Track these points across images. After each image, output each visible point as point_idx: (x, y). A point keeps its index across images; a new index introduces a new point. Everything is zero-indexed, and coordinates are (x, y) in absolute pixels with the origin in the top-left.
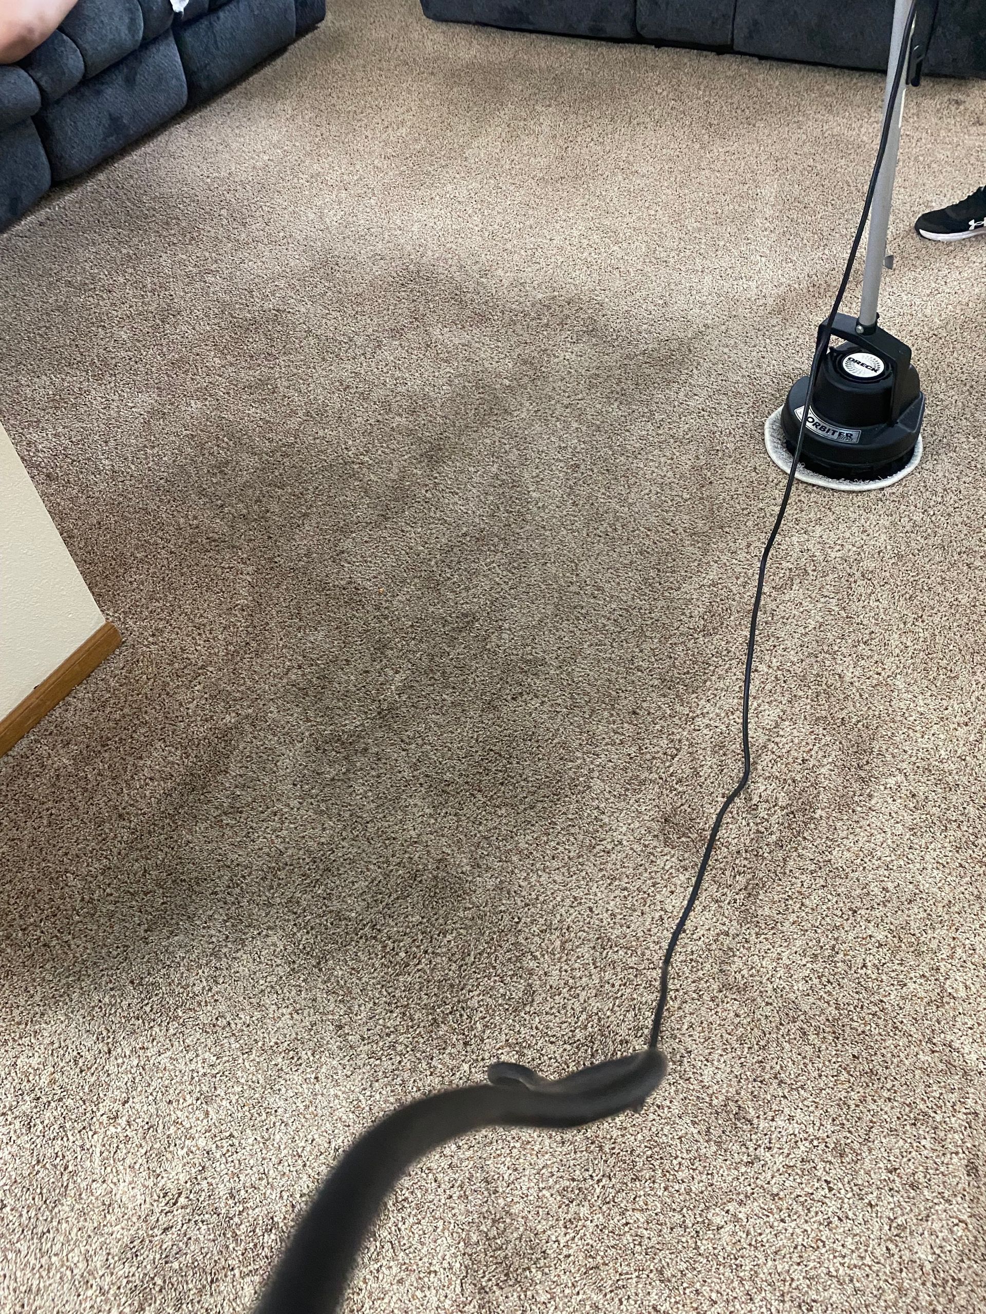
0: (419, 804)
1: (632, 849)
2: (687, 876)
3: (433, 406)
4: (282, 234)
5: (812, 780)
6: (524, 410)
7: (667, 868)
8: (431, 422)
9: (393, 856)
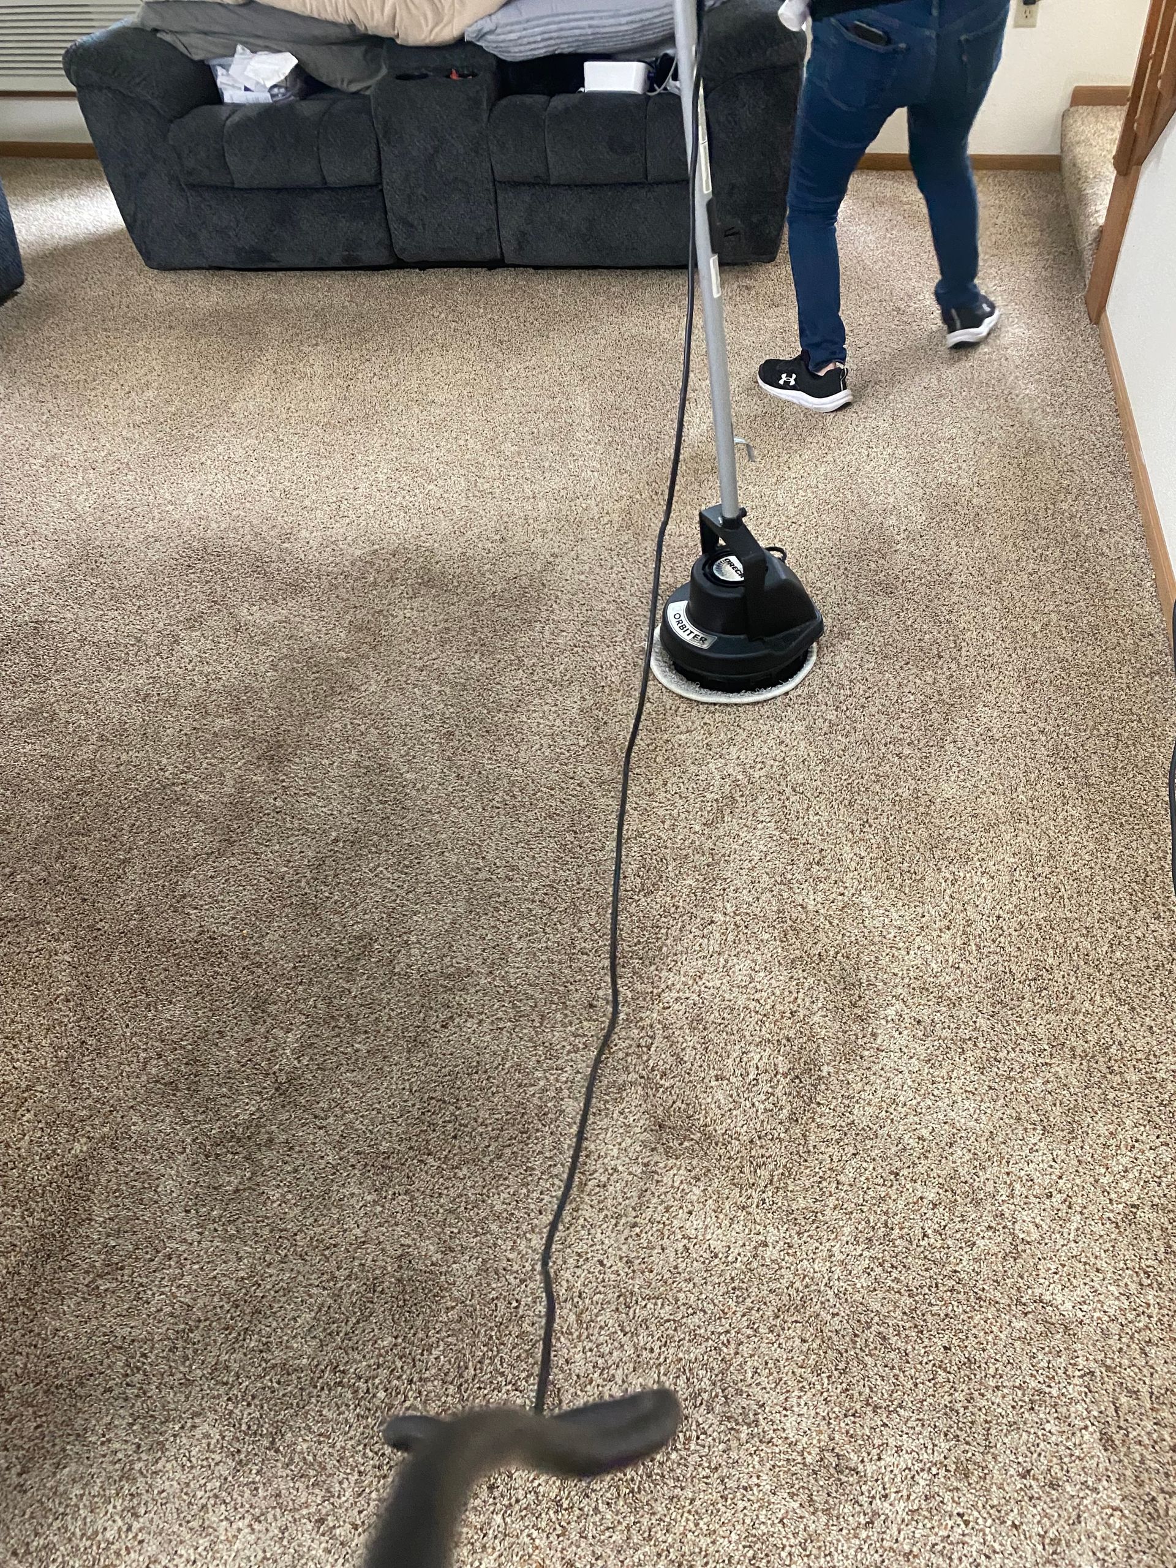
0: (357, 1191)
1: (630, 1173)
2: (702, 1188)
3: (260, 698)
4: (22, 532)
5: (807, 1033)
6: (373, 682)
7: (676, 1184)
8: (261, 716)
9: (338, 1269)
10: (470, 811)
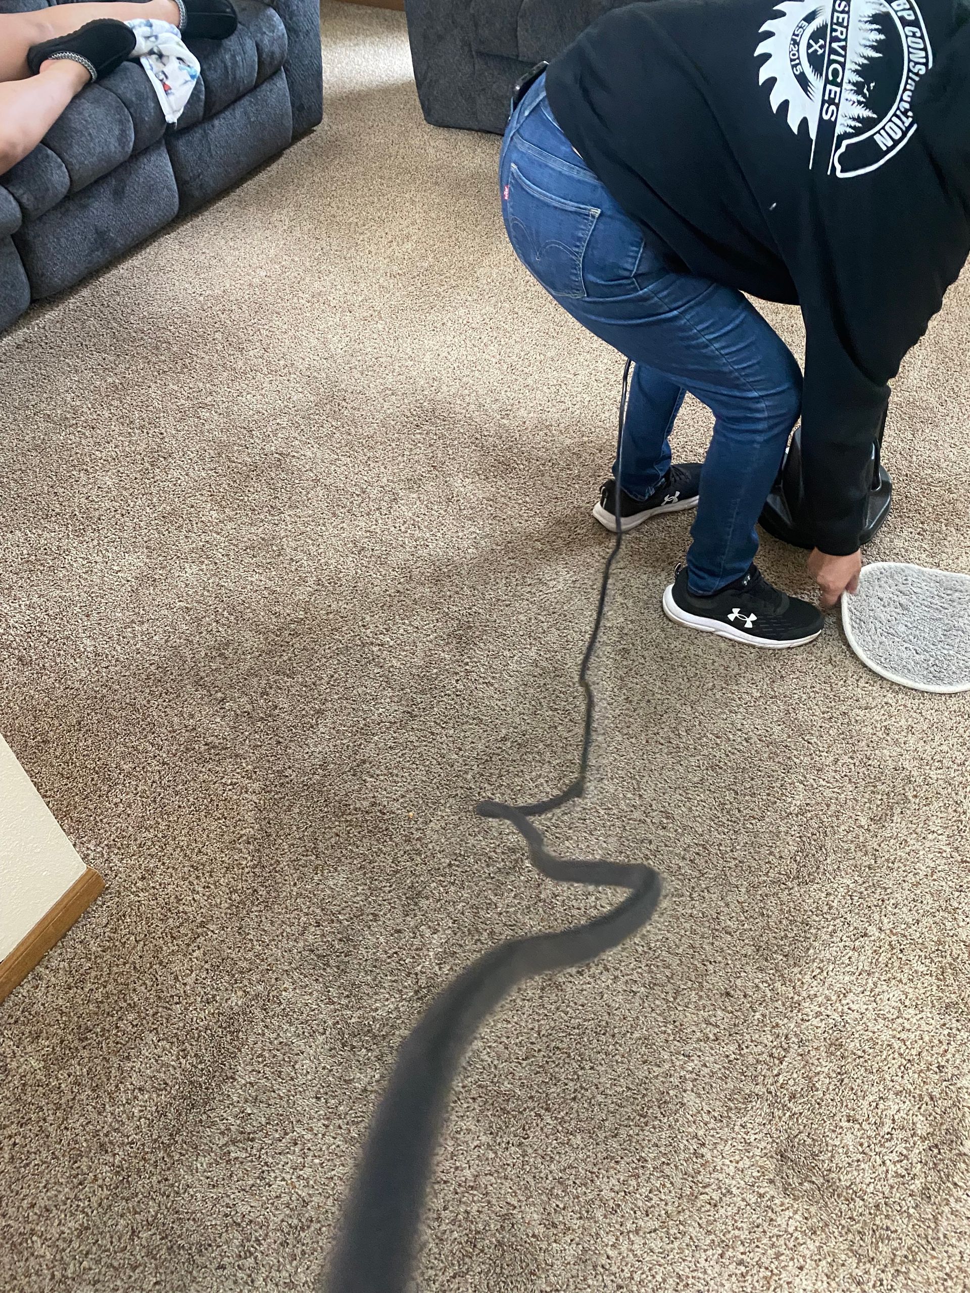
0: (473, 1127)
1: (743, 1200)
2: (817, 1244)
3: (459, 574)
5: (954, 1096)
7: (791, 1230)
9: (445, 1209)
10: (633, 740)
